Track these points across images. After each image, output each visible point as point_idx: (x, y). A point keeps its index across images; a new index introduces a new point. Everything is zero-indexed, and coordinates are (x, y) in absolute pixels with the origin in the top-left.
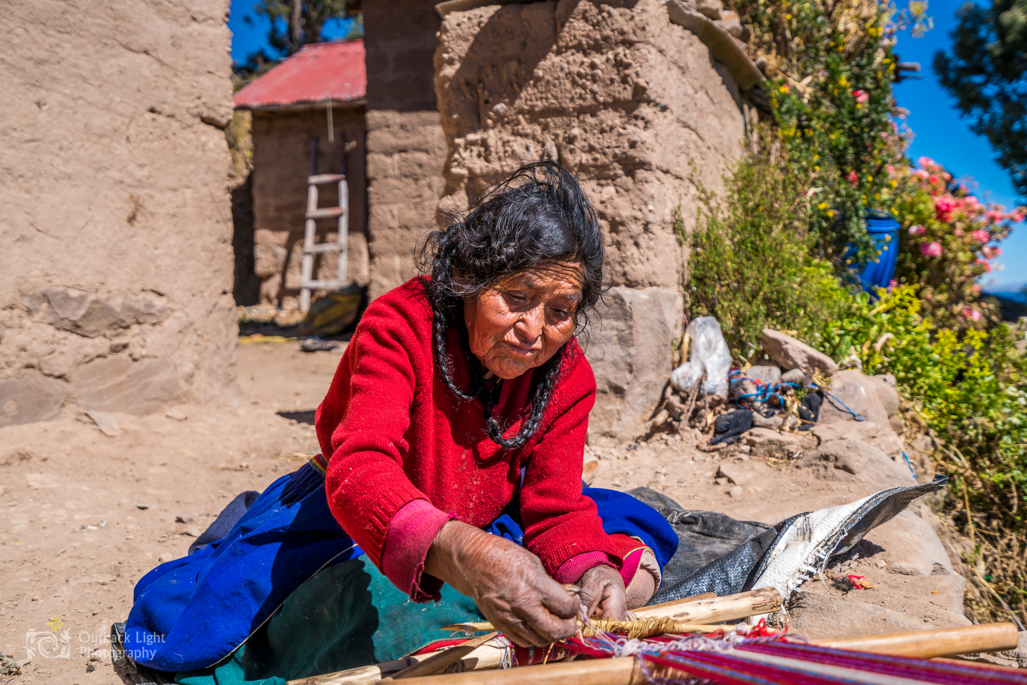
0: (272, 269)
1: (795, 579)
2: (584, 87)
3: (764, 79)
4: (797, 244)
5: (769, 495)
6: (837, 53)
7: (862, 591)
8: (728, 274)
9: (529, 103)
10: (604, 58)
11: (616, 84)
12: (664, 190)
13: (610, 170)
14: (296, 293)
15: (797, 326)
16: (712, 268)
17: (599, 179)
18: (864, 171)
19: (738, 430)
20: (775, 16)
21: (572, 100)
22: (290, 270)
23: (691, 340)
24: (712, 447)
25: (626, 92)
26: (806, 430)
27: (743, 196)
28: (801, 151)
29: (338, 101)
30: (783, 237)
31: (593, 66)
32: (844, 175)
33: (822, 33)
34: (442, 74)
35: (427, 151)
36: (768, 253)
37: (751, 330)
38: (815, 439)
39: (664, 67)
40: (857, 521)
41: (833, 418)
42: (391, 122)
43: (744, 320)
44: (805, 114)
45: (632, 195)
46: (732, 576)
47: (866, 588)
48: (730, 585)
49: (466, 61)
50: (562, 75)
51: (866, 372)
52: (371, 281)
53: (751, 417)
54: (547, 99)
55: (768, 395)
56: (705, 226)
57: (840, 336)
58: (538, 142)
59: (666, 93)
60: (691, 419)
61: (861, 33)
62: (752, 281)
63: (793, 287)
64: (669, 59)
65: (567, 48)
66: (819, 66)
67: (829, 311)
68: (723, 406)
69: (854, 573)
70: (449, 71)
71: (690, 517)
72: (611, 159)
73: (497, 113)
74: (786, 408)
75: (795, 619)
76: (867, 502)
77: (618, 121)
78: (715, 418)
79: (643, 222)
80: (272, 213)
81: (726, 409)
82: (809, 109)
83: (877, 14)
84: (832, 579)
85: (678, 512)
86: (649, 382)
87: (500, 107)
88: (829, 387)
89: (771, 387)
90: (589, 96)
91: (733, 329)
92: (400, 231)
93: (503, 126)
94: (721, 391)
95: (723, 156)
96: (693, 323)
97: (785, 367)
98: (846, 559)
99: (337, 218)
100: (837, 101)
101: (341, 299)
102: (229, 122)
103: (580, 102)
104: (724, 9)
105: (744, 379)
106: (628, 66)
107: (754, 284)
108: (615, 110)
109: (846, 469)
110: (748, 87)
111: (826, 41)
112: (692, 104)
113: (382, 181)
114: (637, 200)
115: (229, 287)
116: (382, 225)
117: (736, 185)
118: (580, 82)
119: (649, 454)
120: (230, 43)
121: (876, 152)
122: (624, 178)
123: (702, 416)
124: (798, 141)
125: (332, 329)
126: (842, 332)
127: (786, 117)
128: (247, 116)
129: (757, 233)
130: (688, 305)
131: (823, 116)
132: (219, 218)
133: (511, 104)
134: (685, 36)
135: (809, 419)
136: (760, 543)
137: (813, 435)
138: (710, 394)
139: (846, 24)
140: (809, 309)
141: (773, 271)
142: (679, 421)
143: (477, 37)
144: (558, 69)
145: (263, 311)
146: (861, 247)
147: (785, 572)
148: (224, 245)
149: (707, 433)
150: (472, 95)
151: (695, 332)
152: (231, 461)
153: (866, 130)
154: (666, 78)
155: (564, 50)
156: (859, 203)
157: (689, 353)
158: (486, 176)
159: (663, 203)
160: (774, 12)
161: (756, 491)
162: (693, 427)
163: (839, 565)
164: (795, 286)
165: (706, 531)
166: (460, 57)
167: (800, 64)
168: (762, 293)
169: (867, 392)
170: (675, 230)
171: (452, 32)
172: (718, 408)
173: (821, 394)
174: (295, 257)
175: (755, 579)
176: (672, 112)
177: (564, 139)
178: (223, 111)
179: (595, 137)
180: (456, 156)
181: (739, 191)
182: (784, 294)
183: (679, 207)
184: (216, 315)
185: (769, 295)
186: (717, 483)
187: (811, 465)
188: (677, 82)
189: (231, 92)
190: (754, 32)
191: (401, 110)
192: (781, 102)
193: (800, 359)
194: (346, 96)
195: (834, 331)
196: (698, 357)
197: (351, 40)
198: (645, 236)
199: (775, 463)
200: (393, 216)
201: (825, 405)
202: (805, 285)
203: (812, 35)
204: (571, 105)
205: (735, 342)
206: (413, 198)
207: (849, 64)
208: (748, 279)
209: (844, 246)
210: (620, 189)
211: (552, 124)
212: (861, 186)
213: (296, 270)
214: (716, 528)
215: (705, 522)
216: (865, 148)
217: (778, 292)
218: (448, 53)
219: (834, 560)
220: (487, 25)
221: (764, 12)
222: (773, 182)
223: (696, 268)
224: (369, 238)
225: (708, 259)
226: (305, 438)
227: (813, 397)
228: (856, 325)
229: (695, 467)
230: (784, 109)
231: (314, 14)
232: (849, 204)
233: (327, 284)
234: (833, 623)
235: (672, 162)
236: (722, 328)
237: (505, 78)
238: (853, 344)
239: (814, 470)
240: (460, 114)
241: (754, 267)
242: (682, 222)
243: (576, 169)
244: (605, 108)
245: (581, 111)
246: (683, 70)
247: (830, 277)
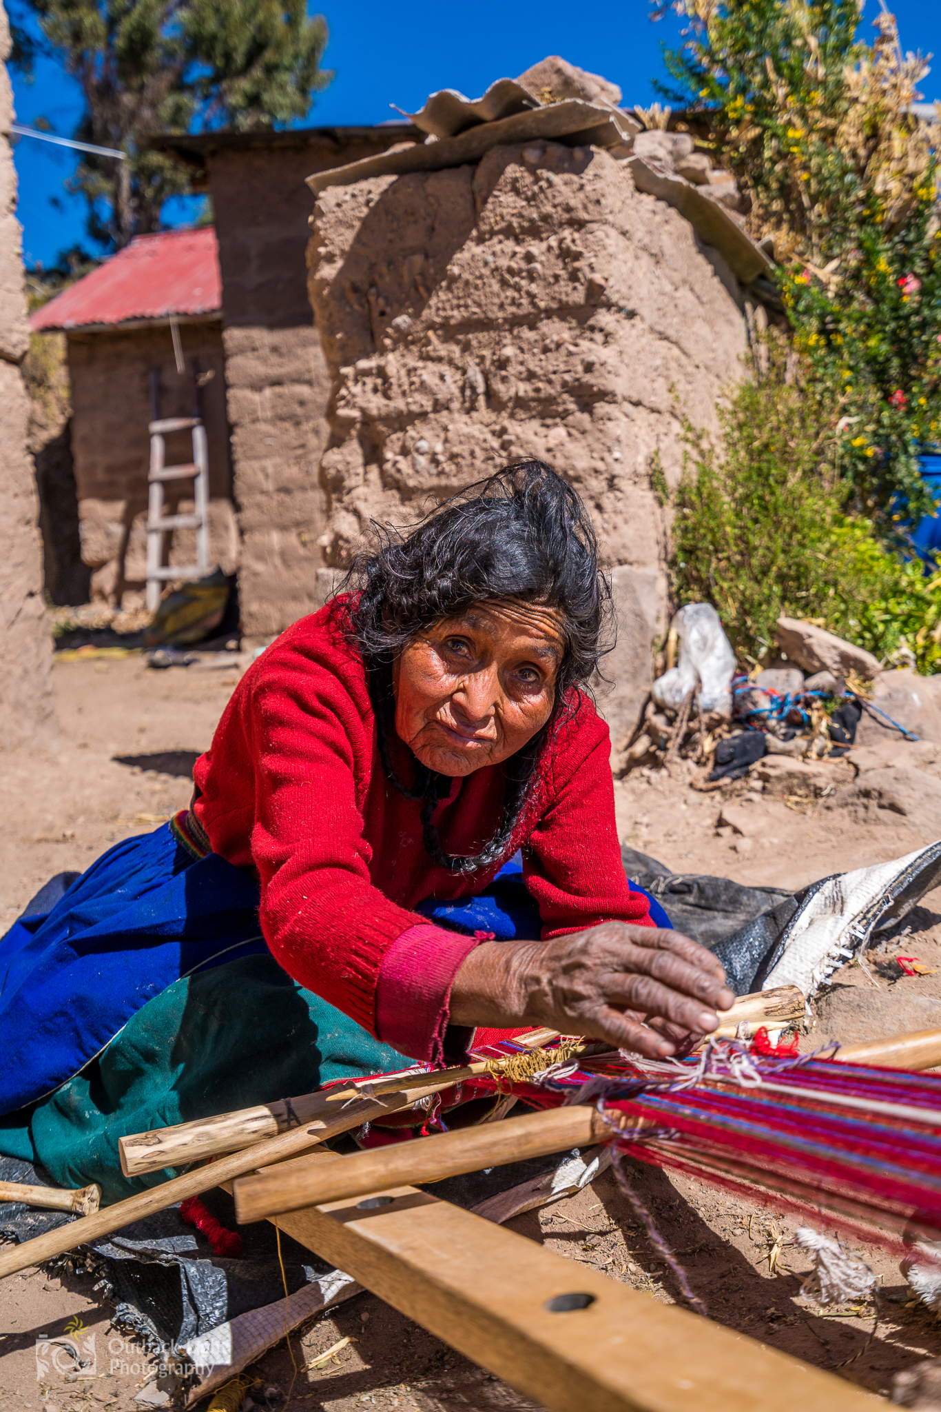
0: (105, 554)
1: (824, 967)
2: (517, 288)
3: (772, 266)
4: (822, 497)
5: (789, 848)
6: (874, 225)
7: (915, 978)
8: (728, 543)
9: (441, 313)
10: (544, 245)
11: (562, 283)
12: (636, 429)
13: (558, 404)
14: (140, 586)
15: (825, 611)
16: (704, 536)
17: (543, 418)
18: (915, 389)
19: (746, 759)
20: (786, 175)
21: (501, 306)
22: (130, 553)
23: (679, 637)
24: (712, 785)
25: (576, 294)
26: (840, 755)
27: (745, 434)
28: (825, 366)
29: (186, 314)
30: (802, 488)
31: (529, 258)
32: (887, 396)
33: (852, 198)
34: (318, 276)
35: (309, 383)
36: (781, 512)
37: (761, 620)
38: (852, 768)
39: (629, 255)
40: (905, 885)
41: (876, 738)
42: (257, 344)
43: (752, 606)
44: (831, 313)
45: (590, 439)
46: (737, 966)
47: (920, 975)
48: (734, 978)
49: (351, 257)
50: (486, 272)
51: (921, 670)
52: (239, 569)
53: (763, 740)
54: (466, 306)
55: (786, 709)
56: (695, 477)
57: (885, 622)
58: (457, 368)
59: (633, 293)
60: (681, 747)
61: (906, 196)
62: (761, 552)
63: (816, 556)
64: (636, 243)
65: (493, 233)
66: (849, 245)
67: (869, 588)
68: (725, 727)
69: (904, 955)
70: (328, 272)
71: (682, 884)
72: (559, 388)
73: (397, 329)
74: (811, 726)
75: (825, 1021)
76: (920, 857)
77: (566, 335)
78: (714, 744)
79: (606, 475)
80: (101, 476)
81: (730, 731)
82: (836, 307)
83: (928, 168)
84: (875, 963)
85: (665, 878)
86: (623, 698)
87: (402, 320)
88: (870, 695)
89: (790, 699)
90: (525, 301)
91: (736, 619)
92: (278, 497)
93: (406, 347)
94: (722, 706)
95: (718, 376)
96: (681, 613)
97: (810, 669)
98: (894, 935)
99: (192, 479)
100: (874, 294)
101: (200, 593)
102: (25, 353)
103: (513, 309)
104: (714, 169)
105: (753, 689)
106: (578, 256)
107: (764, 556)
108: (563, 319)
109: (895, 808)
110: (750, 277)
111: (858, 210)
112: (671, 306)
113: (251, 427)
114: (597, 446)
115: (37, 586)
116: (252, 488)
117: (736, 418)
118: (512, 281)
119: (625, 798)
120: (19, 240)
121: (930, 363)
122: (578, 414)
123: (696, 743)
124: (822, 352)
125: (190, 636)
126: (887, 617)
127: (805, 319)
128: (60, 340)
129: (766, 485)
130: (674, 589)
131: (857, 315)
132: (17, 490)
133: (416, 315)
134: (657, 209)
135: (842, 740)
136: (775, 918)
137: (849, 762)
138: (707, 711)
139: (885, 183)
140: (840, 588)
141: (790, 537)
142: (665, 749)
143: (365, 222)
144: (481, 264)
145: (95, 613)
146: (913, 497)
147: (809, 958)
148: (27, 529)
149: (704, 765)
150: (362, 305)
151: (685, 626)
152: (51, 828)
153: (916, 333)
154: (632, 272)
155: (487, 236)
156: (908, 436)
157: (677, 655)
158: (386, 419)
159: (635, 448)
160: (785, 169)
161: (771, 843)
162: (685, 757)
163: (884, 943)
164: (821, 556)
165: (703, 902)
166: (343, 251)
167: (823, 242)
168: (774, 569)
169: (922, 700)
170: (652, 485)
171: (330, 216)
172: (718, 731)
173: (858, 705)
174: (136, 536)
175: (768, 969)
176: (642, 319)
177: (493, 362)
178: (15, 338)
179: (537, 358)
180: (343, 392)
181: (740, 426)
182: (806, 567)
183: (657, 453)
184: (20, 626)
185: (785, 570)
186: (718, 835)
187: (846, 805)
188: (649, 275)
189: (25, 311)
190: (758, 198)
191: (272, 326)
192: (797, 298)
193: (829, 658)
194: (196, 307)
195: (877, 615)
196: (689, 661)
197: (200, 227)
198: (611, 495)
199: (797, 803)
200: (267, 476)
201: (865, 721)
202: (834, 554)
203: (838, 202)
204: (500, 315)
205: (739, 637)
206: (295, 448)
207: (890, 240)
208: (756, 548)
209: (888, 497)
210: (573, 431)
211: (474, 343)
212: (910, 412)
213: (139, 554)
214: (716, 897)
215: (701, 891)
216: (915, 358)
217: (799, 565)
218: (326, 246)
219: (877, 937)
220: (378, 203)
221: (771, 170)
222: (786, 412)
223: (684, 537)
224: (237, 508)
225: (699, 523)
226: (153, 793)
227: (848, 710)
228: (906, 607)
229: (688, 814)
230: (801, 307)
231: (149, 193)
232: (894, 438)
233: (185, 572)
234: (876, 1025)
235: (644, 388)
236: (721, 619)
237: (406, 279)
238: (902, 632)
239: (850, 812)
240: (346, 333)
241: (765, 531)
242: (662, 473)
243: (510, 405)
244: (549, 318)
245: (514, 322)
246: (657, 258)
247: (871, 541)
